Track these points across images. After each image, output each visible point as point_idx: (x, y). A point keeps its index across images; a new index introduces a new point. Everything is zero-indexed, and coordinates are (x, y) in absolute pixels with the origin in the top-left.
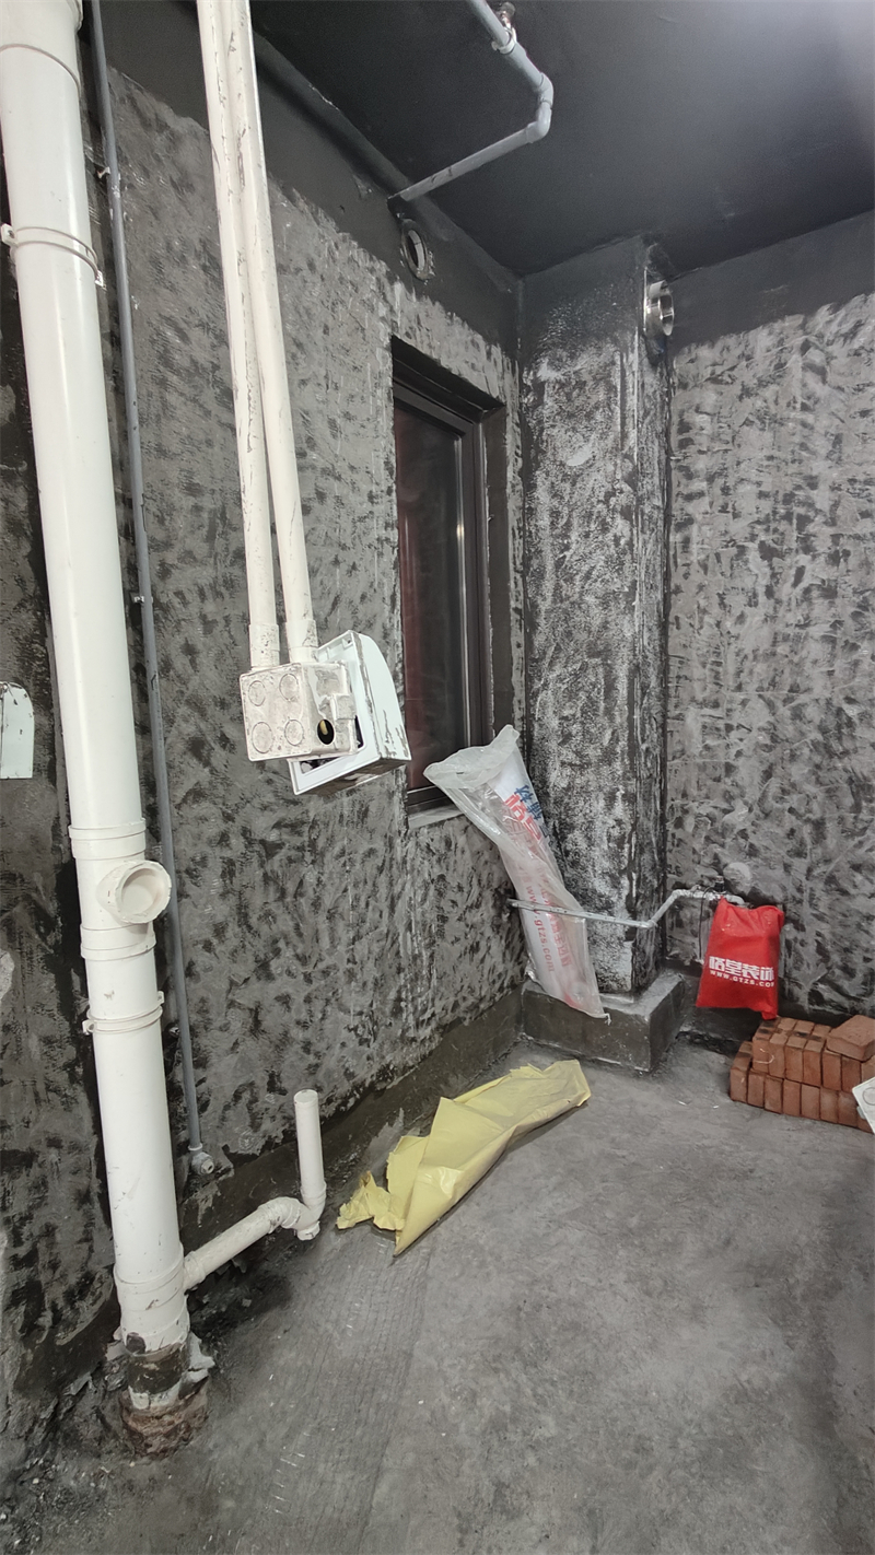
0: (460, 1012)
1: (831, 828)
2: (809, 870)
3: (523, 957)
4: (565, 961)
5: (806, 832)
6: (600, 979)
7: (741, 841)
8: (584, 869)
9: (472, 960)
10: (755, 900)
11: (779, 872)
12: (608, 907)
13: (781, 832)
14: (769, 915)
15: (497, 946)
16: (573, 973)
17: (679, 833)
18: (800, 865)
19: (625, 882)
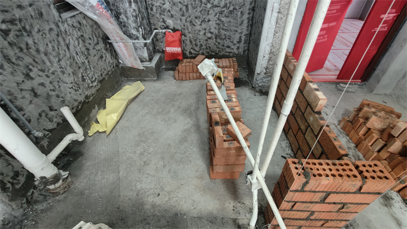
0: (104, 76)
1: (190, 6)
2: (186, 20)
3: (117, 57)
4: (130, 56)
5: (184, 8)
6: (140, 59)
7: (169, 13)
8: (128, 27)
9: (102, 61)
10: (174, 30)
11: (179, 22)
12: (137, 38)
13: (178, 9)
14: (178, 34)
15: (108, 55)
16: (133, 59)
17: (152, 13)
18: (184, 18)
19: (140, 30)
